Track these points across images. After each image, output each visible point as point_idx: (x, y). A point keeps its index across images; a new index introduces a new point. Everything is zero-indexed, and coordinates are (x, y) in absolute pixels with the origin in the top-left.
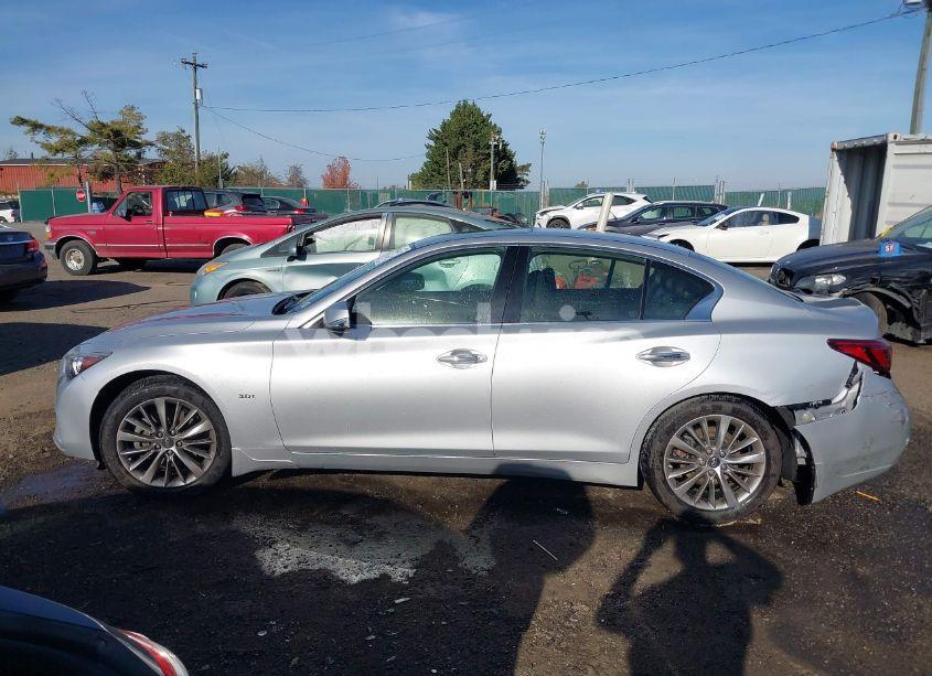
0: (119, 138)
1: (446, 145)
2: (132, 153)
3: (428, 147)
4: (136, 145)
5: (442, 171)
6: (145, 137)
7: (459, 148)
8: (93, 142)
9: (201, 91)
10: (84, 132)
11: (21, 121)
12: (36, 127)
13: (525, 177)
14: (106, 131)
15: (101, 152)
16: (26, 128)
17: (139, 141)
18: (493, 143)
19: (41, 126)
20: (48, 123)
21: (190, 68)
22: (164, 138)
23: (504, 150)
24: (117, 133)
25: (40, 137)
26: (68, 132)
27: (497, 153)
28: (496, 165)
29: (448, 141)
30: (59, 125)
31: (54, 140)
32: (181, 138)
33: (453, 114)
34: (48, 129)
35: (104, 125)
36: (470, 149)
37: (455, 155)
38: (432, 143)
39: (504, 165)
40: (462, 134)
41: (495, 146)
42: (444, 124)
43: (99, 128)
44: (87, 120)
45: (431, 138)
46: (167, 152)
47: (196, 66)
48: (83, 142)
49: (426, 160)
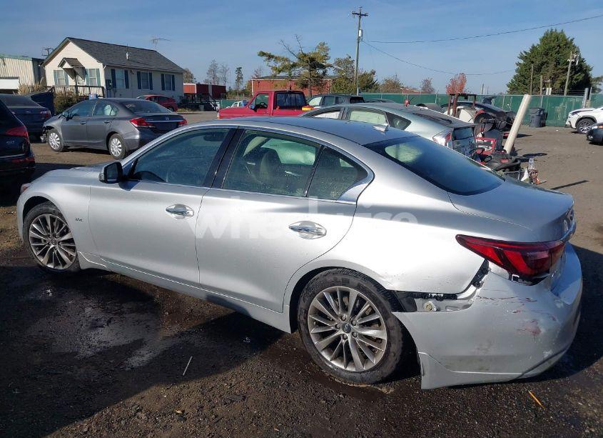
0: (313, 63)
1: (533, 62)
2: (321, 71)
3: (518, 64)
4: (322, 67)
5: (527, 81)
6: (328, 62)
7: (543, 64)
8: (299, 66)
9: (362, 31)
10: (294, 60)
11: (263, 54)
12: (270, 57)
13: (598, 86)
14: (306, 59)
15: (302, 71)
16: (264, 58)
17: (324, 64)
18: (570, 60)
19: (273, 57)
20: (276, 55)
21: (357, 17)
22: (339, 62)
23: (580, 65)
24: (312, 60)
25: (272, 63)
26: (287, 60)
27: (573, 68)
28: (571, 78)
29: (534, 60)
30: (282, 56)
31: (279, 65)
32: (348, 62)
33: (542, 40)
34: (276, 58)
35: (305, 55)
36: (552, 65)
37: (538, 70)
38: (522, 62)
39: (580, 77)
40: (547, 54)
41: (573, 63)
42: (533, 47)
43: (303, 57)
44: (296, 53)
45: (521, 58)
46: (339, 71)
47: (361, 15)
48: (294, 65)
49: (516, 74)
